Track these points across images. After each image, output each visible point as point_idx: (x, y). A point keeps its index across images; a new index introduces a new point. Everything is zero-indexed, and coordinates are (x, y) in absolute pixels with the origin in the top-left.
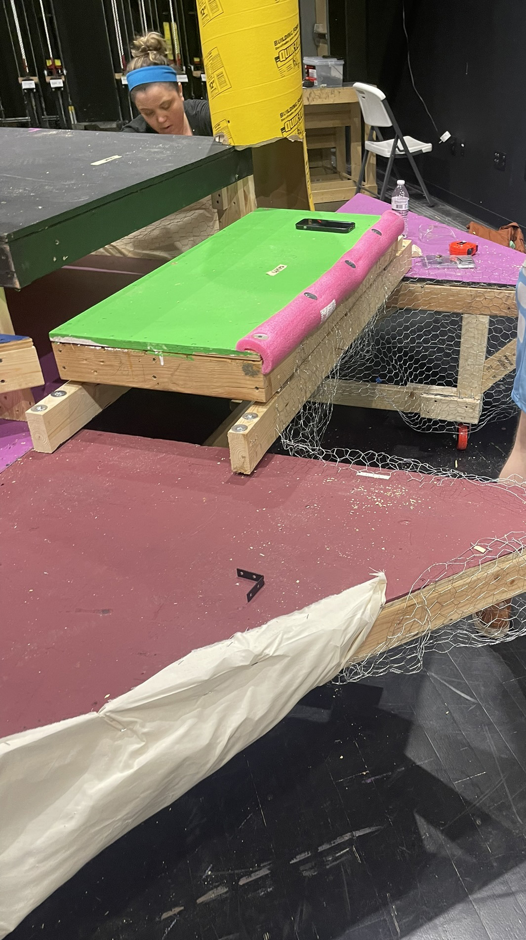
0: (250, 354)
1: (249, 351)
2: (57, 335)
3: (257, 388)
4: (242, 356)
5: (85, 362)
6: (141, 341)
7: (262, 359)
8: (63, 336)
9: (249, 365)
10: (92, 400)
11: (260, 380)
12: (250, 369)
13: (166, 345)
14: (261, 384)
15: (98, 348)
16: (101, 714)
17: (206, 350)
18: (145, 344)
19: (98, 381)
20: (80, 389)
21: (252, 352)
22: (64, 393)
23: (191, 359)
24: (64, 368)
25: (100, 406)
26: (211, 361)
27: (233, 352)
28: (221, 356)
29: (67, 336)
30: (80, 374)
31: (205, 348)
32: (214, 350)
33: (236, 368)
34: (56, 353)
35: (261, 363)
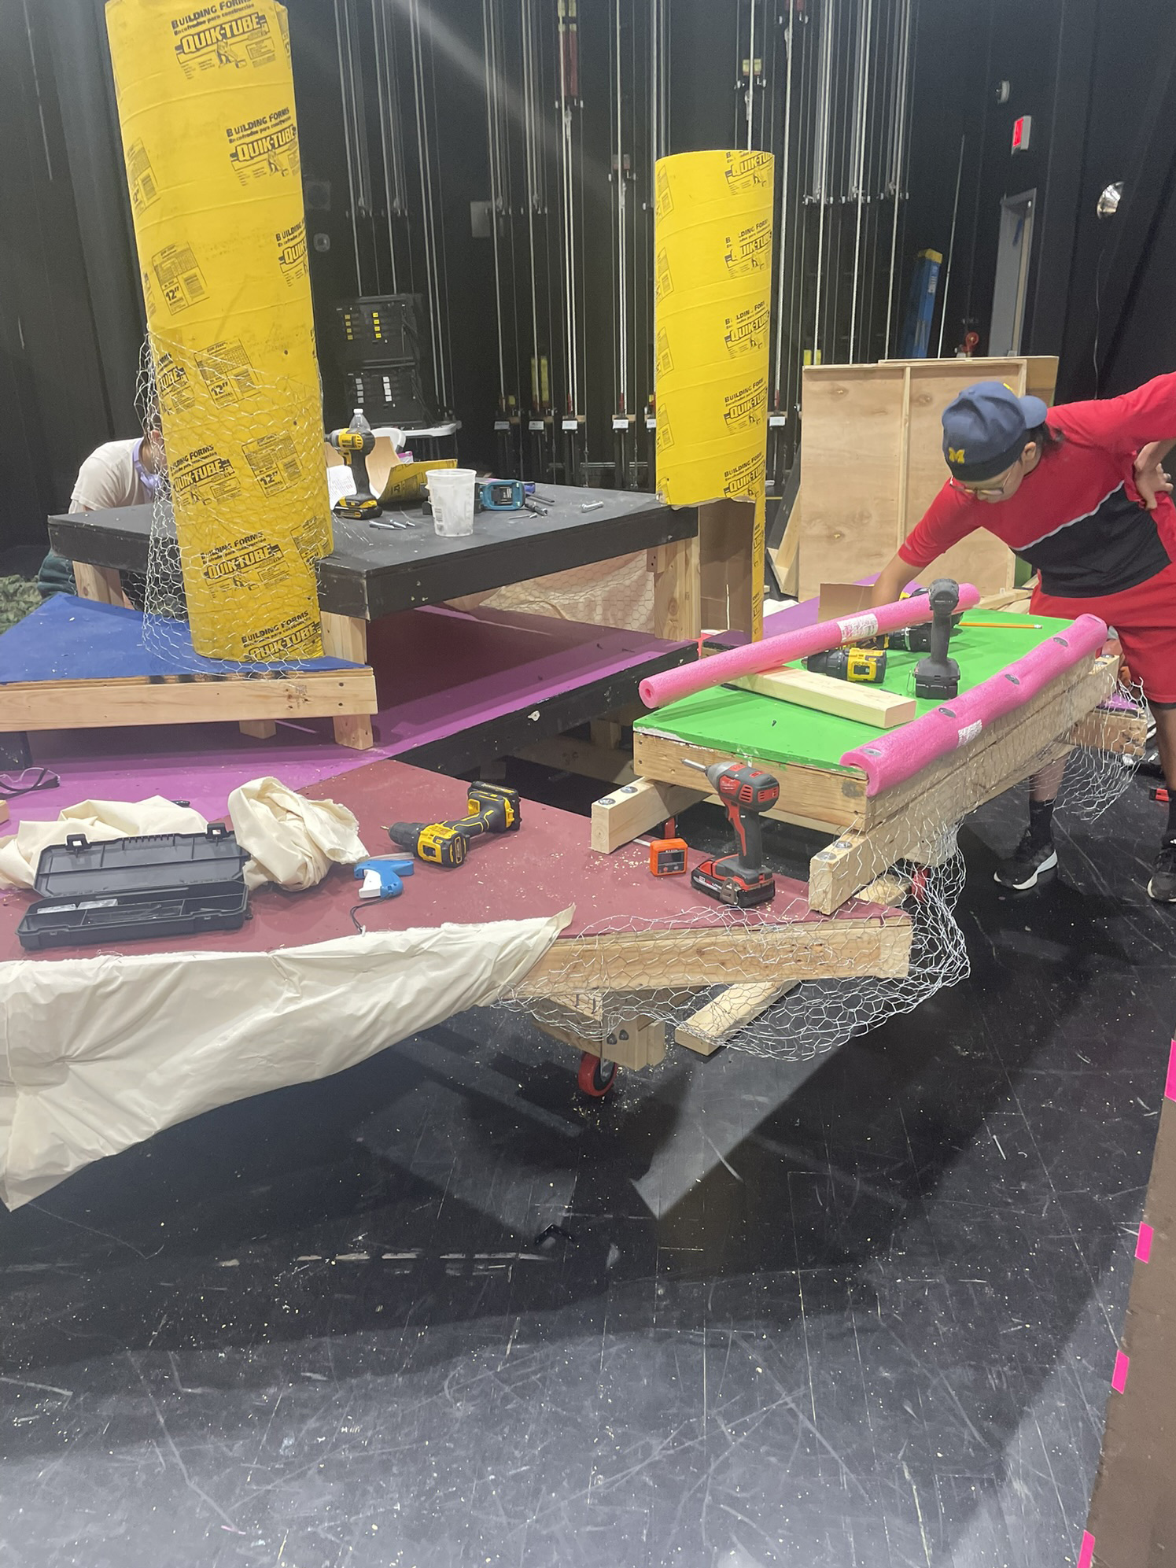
0: (856, 771)
1: (854, 767)
2: (641, 725)
3: (856, 812)
4: (845, 772)
5: (664, 758)
6: (731, 741)
7: (868, 779)
8: (647, 727)
9: (852, 784)
10: (662, 803)
11: (862, 804)
12: (852, 788)
13: (758, 749)
14: (863, 809)
15: (682, 744)
16: (270, 955)
17: (805, 760)
18: (735, 746)
19: (673, 782)
20: (651, 788)
21: (858, 768)
22: (634, 790)
23: (784, 768)
24: (640, 762)
25: (669, 811)
26: (807, 773)
27: (835, 766)
28: (819, 769)
29: (652, 727)
30: (656, 771)
31: (802, 758)
32: (813, 761)
33: (835, 785)
34: (636, 746)
35: (866, 783)
